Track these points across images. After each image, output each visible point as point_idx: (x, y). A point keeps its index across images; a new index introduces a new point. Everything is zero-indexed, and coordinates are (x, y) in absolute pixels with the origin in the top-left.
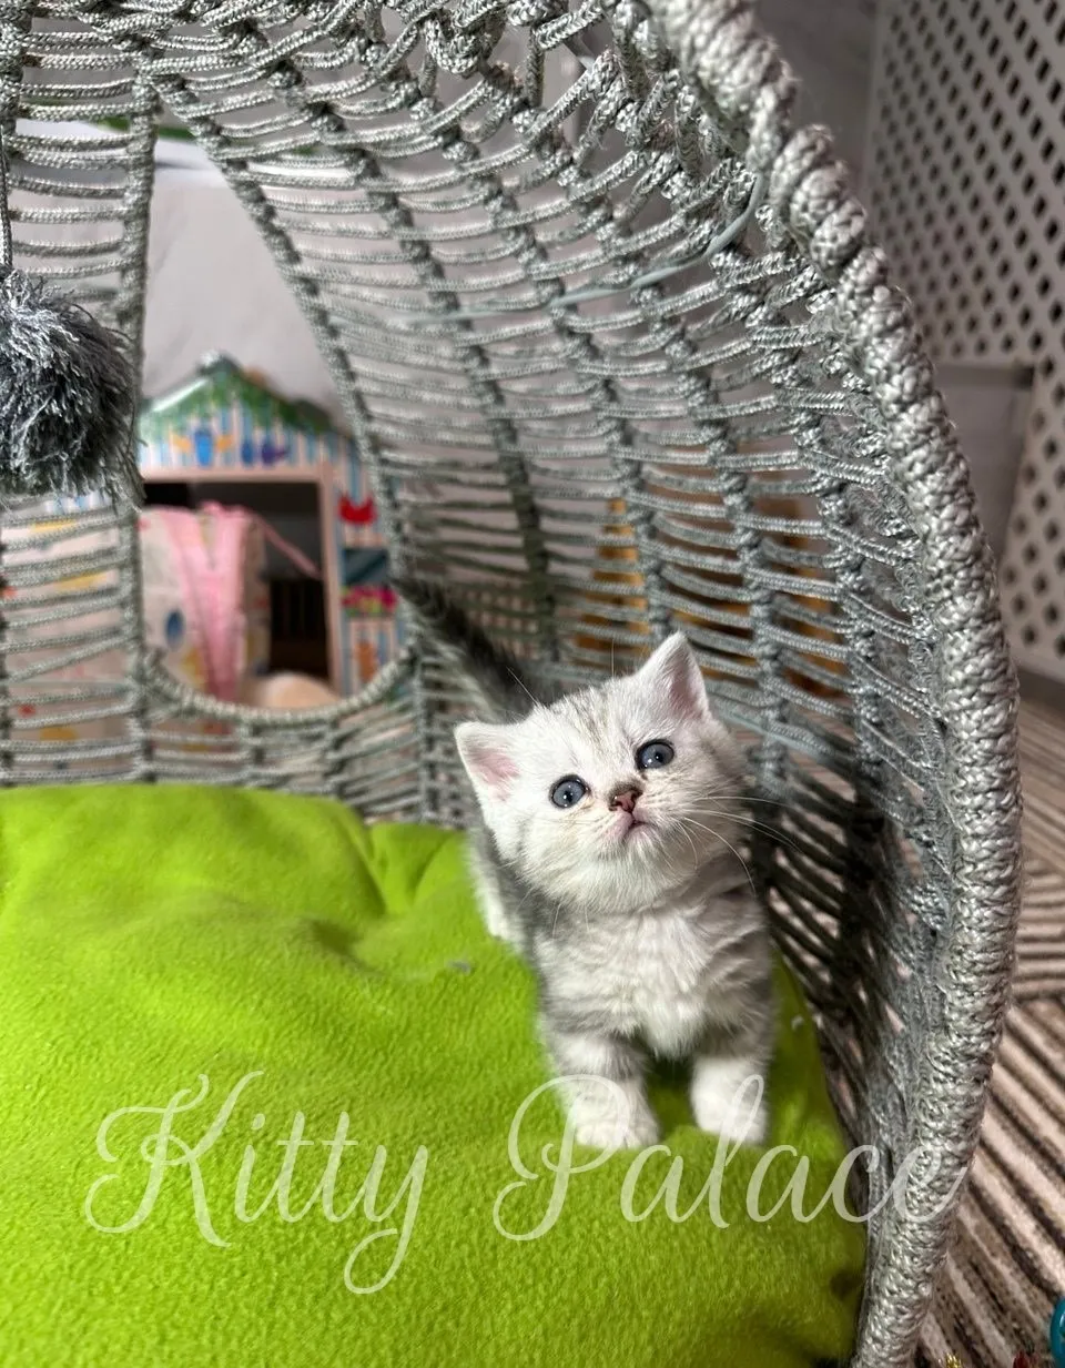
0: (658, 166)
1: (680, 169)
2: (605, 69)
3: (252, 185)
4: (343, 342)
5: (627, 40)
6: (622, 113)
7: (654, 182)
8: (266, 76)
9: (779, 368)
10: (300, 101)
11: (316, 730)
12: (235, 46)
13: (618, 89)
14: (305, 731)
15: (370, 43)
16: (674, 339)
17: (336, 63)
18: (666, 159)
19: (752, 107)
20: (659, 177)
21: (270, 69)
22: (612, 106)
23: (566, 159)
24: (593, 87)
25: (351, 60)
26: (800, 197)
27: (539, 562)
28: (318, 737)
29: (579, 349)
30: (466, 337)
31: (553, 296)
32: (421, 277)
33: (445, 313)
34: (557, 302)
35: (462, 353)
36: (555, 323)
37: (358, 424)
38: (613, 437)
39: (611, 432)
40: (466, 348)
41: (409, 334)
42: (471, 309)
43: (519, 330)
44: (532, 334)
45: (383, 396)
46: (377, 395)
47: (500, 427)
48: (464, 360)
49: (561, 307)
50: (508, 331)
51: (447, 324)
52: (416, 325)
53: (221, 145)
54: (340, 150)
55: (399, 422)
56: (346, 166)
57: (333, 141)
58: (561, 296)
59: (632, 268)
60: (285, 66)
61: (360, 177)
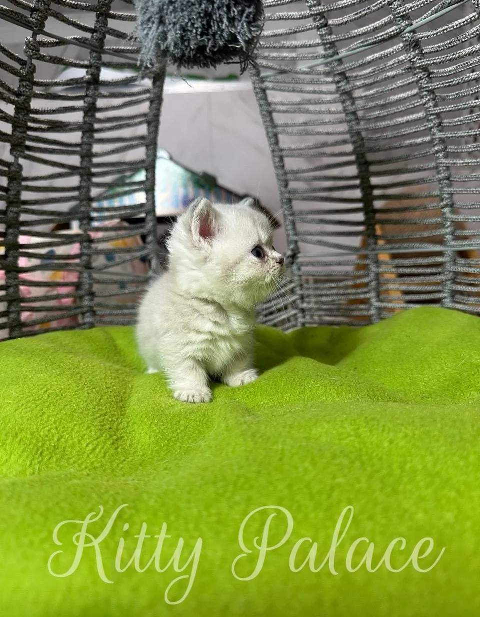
4: (267, 84)
29: (418, 55)
30: (340, 68)
31: (407, 25)
32: (321, 36)
33: (332, 56)
34: (409, 29)
35: (337, 79)
36: (406, 41)
37: (270, 130)
38: (431, 104)
39: (429, 100)
40: (339, 74)
41: (307, 73)
42: (348, 51)
43: (377, 55)
44: (386, 56)
45: (287, 112)
46: (284, 112)
47: (352, 117)
48: (338, 82)
49: (410, 32)
50: (370, 58)
51: (330, 63)
52: (311, 68)
55: (294, 125)
58: (412, 25)
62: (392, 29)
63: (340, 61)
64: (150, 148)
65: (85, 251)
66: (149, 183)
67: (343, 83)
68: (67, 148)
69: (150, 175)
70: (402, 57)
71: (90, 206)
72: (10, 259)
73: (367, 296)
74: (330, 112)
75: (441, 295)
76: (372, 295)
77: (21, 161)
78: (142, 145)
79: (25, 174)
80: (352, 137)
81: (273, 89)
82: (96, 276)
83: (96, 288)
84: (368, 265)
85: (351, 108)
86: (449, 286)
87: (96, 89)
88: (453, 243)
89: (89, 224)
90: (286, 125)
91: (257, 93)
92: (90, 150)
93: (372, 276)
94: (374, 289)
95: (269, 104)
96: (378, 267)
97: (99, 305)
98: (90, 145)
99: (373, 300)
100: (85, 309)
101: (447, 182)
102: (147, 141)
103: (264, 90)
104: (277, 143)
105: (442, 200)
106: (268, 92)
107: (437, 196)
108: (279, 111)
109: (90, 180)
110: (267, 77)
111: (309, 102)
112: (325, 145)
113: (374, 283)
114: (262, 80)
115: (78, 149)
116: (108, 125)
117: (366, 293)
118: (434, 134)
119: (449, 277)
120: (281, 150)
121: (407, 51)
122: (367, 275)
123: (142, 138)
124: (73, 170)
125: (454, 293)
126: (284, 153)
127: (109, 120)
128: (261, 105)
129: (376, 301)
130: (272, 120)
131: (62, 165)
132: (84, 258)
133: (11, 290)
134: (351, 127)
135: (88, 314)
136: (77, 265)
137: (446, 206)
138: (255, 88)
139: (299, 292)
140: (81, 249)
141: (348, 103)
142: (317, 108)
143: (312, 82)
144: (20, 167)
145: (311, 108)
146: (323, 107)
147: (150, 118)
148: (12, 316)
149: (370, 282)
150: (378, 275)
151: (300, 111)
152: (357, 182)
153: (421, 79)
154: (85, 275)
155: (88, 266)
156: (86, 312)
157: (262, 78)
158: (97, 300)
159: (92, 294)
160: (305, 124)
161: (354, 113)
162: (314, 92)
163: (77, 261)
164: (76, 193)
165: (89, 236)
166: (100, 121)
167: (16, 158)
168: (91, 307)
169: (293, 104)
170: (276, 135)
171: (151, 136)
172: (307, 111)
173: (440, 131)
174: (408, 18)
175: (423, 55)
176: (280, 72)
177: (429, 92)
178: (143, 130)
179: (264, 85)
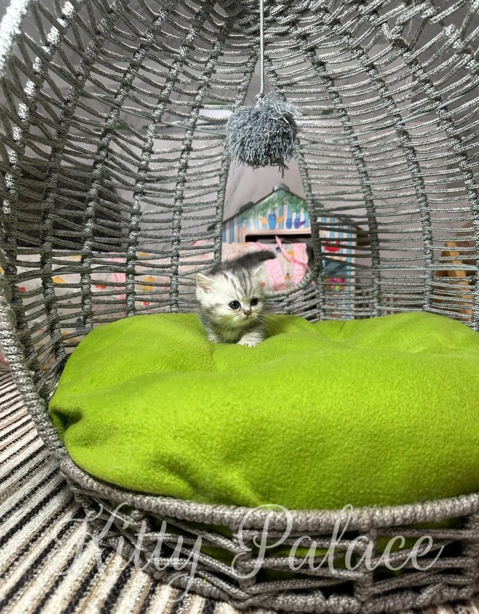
0: (466, 58)
2: (452, 29)
3: (283, 94)
4: (305, 151)
6: (456, 42)
7: (464, 63)
8: (306, 53)
10: (315, 60)
11: (281, 298)
12: (298, 43)
13: (456, 35)
14: (276, 299)
15: (350, 37)
16: (450, 126)
17: (337, 44)
18: (469, 56)
20: (466, 61)
21: (307, 51)
22: (453, 40)
23: (420, 67)
24: (447, 35)
25: (344, 42)
27: (374, 226)
28: (281, 301)
29: (405, 138)
30: (355, 143)
31: (398, 121)
32: (343, 122)
33: (349, 135)
34: (399, 122)
35: (353, 149)
36: (398, 130)
37: (305, 181)
38: (415, 170)
39: (414, 168)
40: (355, 146)
41: (332, 145)
42: (360, 132)
43: (379, 136)
44: (385, 137)
45: (318, 169)
47: (363, 175)
48: (354, 151)
49: (401, 124)
50: (374, 138)
51: (349, 139)
52: (336, 141)
53: (277, 80)
54: (324, 77)
55: (322, 179)
56: (324, 83)
57: (323, 74)
58: (401, 120)
59: (438, 102)
60: (312, 49)
61: (328, 87)
62: (389, 122)
63: (356, 138)
64: (221, 192)
65: (175, 263)
66: (218, 217)
67: (357, 152)
68: (168, 193)
69: (219, 211)
70: (395, 140)
71: (179, 232)
72: (130, 266)
73: (372, 301)
74: (348, 171)
75: (422, 302)
76: (376, 300)
77: (140, 203)
78: (215, 191)
79: (142, 210)
80: (363, 188)
81: (308, 153)
82: (180, 279)
83: (180, 288)
84: (372, 279)
85: (363, 169)
86: (428, 296)
87: (188, 154)
88: (431, 265)
89: (178, 244)
90: (318, 178)
92: (182, 195)
93: (375, 287)
94: (377, 296)
95: (306, 164)
96: (380, 280)
97: (182, 300)
98: (182, 191)
100: (173, 302)
101: (427, 222)
102: (219, 187)
103: (303, 155)
104: (311, 190)
105: (424, 235)
106: (306, 155)
107: (421, 232)
108: (313, 169)
109: (180, 215)
110: (305, 145)
111: (334, 164)
112: (343, 193)
113: (377, 292)
115: (173, 194)
116: (194, 178)
118: (418, 190)
119: (429, 289)
120: (313, 195)
121: (399, 136)
122: (372, 286)
123: (216, 185)
124: (170, 208)
125: (432, 301)
126: (316, 197)
127: (195, 174)
128: (299, 164)
129: (378, 305)
130: (307, 175)
131: (164, 205)
132: (174, 267)
133: (130, 286)
134: (362, 181)
135: (174, 306)
136: (169, 272)
137: (427, 239)
139: (322, 297)
140: (172, 261)
141: (361, 165)
142: (340, 168)
143: (335, 151)
144: (139, 207)
145: (335, 167)
146: (344, 168)
147: (222, 172)
148: (129, 303)
149: (374, 291)
150: (379, 286)
151: (328, 170)
152: (366, 220)
153: (408, 154)
154: (174, 279)
155: (176, 273)
156: (173, 304)
157: (301, 146)
158: (180, 296)
159: (177, 292)
160: (331, 178)
161: (365, 172)
162: (337, 157)
163: (169, 269)
164: (170, 224)
165: (178, 253)
166: (190, 175)
167: (137, 200)
168: (177, 301)
169: (323, 164)
170: (310, 185)
171: (222, 184)
172: (332, 170)
173: (422, 188)
174: (399, 116)
175: (409, 139)
176: (314, 143)
177: (413, 162)
178: (216, 180)
179: (302, 151)
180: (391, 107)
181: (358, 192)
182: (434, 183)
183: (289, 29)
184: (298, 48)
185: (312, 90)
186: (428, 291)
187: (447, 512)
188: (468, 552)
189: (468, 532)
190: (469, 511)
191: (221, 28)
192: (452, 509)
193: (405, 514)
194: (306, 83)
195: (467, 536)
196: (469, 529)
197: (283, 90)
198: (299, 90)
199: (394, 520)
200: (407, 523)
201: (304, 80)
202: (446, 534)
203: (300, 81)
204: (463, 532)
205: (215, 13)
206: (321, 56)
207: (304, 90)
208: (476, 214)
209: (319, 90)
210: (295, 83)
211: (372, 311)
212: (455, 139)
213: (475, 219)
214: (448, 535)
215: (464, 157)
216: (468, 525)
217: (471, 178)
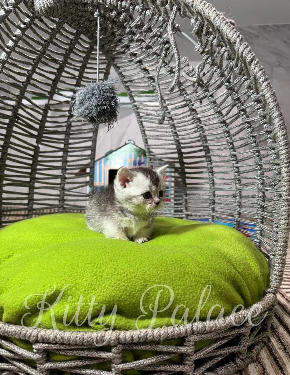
1: (219, 68)
3: (128, 86)
4: (142, 119)
5: (212, 42)
8: (136, 64)
9: (238, 103)
10: (142, 68)
12: (131, 58)
16: (215, 106)
17: (152, 59)
18: (216, 67)
19: (236, 41)
21: (137, 62)
25: (155, 58)
26: (244, 53)
27: (183, 164)
29: (194, 113)
30: (169, 115)
31: (190, 103)
33: (166, 111)
36: (190, 108)
37: (144, 137)
39: (200, 131)
40: (169, 118)
42: (172, 109)
43: (181, 112)
45: (150, 131)
46: (149, 130)
47: (175, 134)
48: (169, 121)
49: (191, 105)
53: (124, 78)
54: (148, 78)
55: (153, 136)
56: (149, 81)
57: (147, 76)
58: (191, 102)
59: (207, 92)
60: (140, 62)
61: (151, 83)
63: (169, 113)
64: (94, 142)
66: (92, 156)
67: (171, 121)
68: (58, 141)
69: (93, 153)
71: (66, 164)
72: (31, 183)
73: (182, 209)
74: (167, 132)
75: (209, 209)
76: (184, 208)
77: (40, 146)
78: (90, 141)
79: (41, 150)
80: (175, 142)
81: (144, 121)
82: (66, 192)
83: (65, 197)
84: (182, 195)
85: (175, 131)
86: (212, 206)
88: (212, 188)
89: (65, 171)
90: (150, 136)
91: (138, 123)
92: (68, 142)
93: (184, 200)
94: (184, 206)
95: (143, 127)
96: (186, 196)
97: (66, 204)
98: (68, 140)
99: (184, 211)
100: (60, 206)
101: (210, 162)
102: (92, 139)
103: (141, 122)
104: (147, 143)
105: (208, 169)
106: (143, 122)
108: (147, 130)
109: (67, 154)
110: (143, 116)
111: (158, 127)
112: (165, 145)
113: (184, 203)
114: (141, 117)
115: (63, 141)
116: (76, 132)
117: (181, 207)
118: (203, 143)
119: (211, 202)
120: (149, 146)
121: (191, 112)
122: (182, 200)
123: (91, 138)
124: (60, 150)
125: (214, 209)
126: (150, 147)
127: (77, 130)
128: (140, 127)
129: (186, 211)
130: (145, 134)
131: (56, 148)
132: (62, 185)
133: (31, 195)
134: (174, 138)
135: (61, 208)
136: (58, 188)
137: (210, 172)
138: (138, 121)
140: (61, 181)
141: (173, 129)
142: (162, 130)
144: (39, 148)
145: (159, 130)
146: (164, 130)
147: (94, 130)
148: (30, 206)
149: (183, 202)
150: (186, 200)
151: (155, 131)
152: (178, 160)
153: (197, 122)
154: (62, 192)
155: (63, 188)
159: (64, 200)
160: (157, 136)
163: (59, 186)
164: (61, 159)
165: (65, 176)
166: (73, 131)
167: (38, 145)
169: (152, 128)
170: (146, 140)
171: (94, 137)
172: (158, 131)
173: (206, 142)
174: (190, 100)
175: (197, 114)
176: (148, 115)
177: (200, 127)
178: (91, 135)
179: (141, 120)
180: (185, 95)
181: (172, 144)
182: (211, 139)
183: (125, 50)
184: (132, 61)
185: (143, 85)
186: (211, 203)
187: (168, 334)
188: (187, 362)
189: (184, 348)
190: (184, 335)
191: (87, 48)
192: (172, 333)
193: (140, 334)
194: (139, 81)
195: (183, 351)
196: (186, 346)
197: (128, 84)
198: (136, 85)
199: (132, 337)
200: (141, 340)
201: (138, 79)
202: (169, 349)
203: (136, 79)
204: (181, 348)
205: (82, 39)
206: (145, 65)
207: (139, 84)
208: (233, 157)
209: (147, 85)
210: (134, 80)
211: (182, 215)
212: (219, 113)
213: (233, 160)
214: (170, 349)
215: (224, 124)
216: (185, 344)
217: (229, 136)
